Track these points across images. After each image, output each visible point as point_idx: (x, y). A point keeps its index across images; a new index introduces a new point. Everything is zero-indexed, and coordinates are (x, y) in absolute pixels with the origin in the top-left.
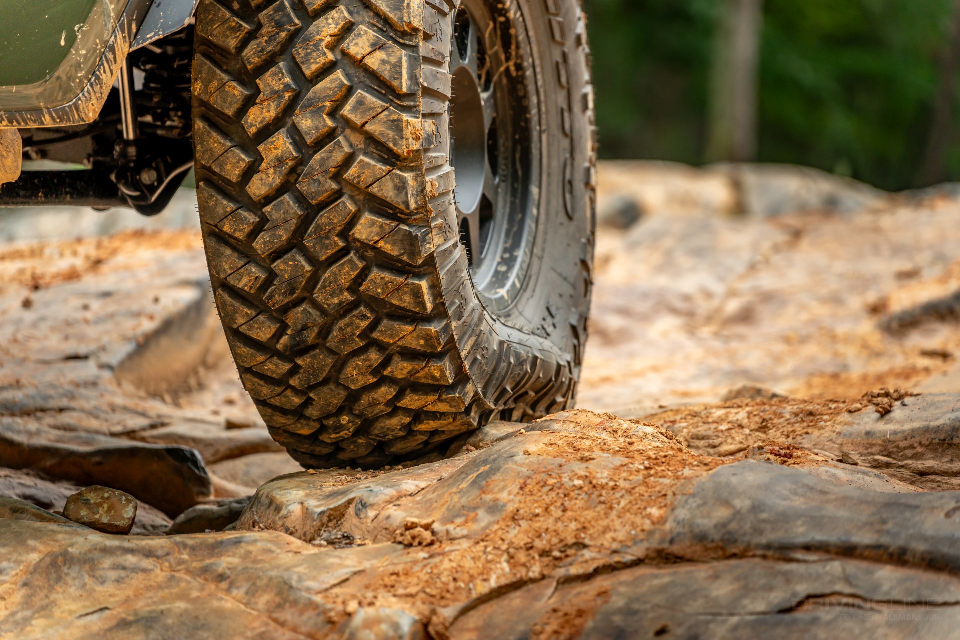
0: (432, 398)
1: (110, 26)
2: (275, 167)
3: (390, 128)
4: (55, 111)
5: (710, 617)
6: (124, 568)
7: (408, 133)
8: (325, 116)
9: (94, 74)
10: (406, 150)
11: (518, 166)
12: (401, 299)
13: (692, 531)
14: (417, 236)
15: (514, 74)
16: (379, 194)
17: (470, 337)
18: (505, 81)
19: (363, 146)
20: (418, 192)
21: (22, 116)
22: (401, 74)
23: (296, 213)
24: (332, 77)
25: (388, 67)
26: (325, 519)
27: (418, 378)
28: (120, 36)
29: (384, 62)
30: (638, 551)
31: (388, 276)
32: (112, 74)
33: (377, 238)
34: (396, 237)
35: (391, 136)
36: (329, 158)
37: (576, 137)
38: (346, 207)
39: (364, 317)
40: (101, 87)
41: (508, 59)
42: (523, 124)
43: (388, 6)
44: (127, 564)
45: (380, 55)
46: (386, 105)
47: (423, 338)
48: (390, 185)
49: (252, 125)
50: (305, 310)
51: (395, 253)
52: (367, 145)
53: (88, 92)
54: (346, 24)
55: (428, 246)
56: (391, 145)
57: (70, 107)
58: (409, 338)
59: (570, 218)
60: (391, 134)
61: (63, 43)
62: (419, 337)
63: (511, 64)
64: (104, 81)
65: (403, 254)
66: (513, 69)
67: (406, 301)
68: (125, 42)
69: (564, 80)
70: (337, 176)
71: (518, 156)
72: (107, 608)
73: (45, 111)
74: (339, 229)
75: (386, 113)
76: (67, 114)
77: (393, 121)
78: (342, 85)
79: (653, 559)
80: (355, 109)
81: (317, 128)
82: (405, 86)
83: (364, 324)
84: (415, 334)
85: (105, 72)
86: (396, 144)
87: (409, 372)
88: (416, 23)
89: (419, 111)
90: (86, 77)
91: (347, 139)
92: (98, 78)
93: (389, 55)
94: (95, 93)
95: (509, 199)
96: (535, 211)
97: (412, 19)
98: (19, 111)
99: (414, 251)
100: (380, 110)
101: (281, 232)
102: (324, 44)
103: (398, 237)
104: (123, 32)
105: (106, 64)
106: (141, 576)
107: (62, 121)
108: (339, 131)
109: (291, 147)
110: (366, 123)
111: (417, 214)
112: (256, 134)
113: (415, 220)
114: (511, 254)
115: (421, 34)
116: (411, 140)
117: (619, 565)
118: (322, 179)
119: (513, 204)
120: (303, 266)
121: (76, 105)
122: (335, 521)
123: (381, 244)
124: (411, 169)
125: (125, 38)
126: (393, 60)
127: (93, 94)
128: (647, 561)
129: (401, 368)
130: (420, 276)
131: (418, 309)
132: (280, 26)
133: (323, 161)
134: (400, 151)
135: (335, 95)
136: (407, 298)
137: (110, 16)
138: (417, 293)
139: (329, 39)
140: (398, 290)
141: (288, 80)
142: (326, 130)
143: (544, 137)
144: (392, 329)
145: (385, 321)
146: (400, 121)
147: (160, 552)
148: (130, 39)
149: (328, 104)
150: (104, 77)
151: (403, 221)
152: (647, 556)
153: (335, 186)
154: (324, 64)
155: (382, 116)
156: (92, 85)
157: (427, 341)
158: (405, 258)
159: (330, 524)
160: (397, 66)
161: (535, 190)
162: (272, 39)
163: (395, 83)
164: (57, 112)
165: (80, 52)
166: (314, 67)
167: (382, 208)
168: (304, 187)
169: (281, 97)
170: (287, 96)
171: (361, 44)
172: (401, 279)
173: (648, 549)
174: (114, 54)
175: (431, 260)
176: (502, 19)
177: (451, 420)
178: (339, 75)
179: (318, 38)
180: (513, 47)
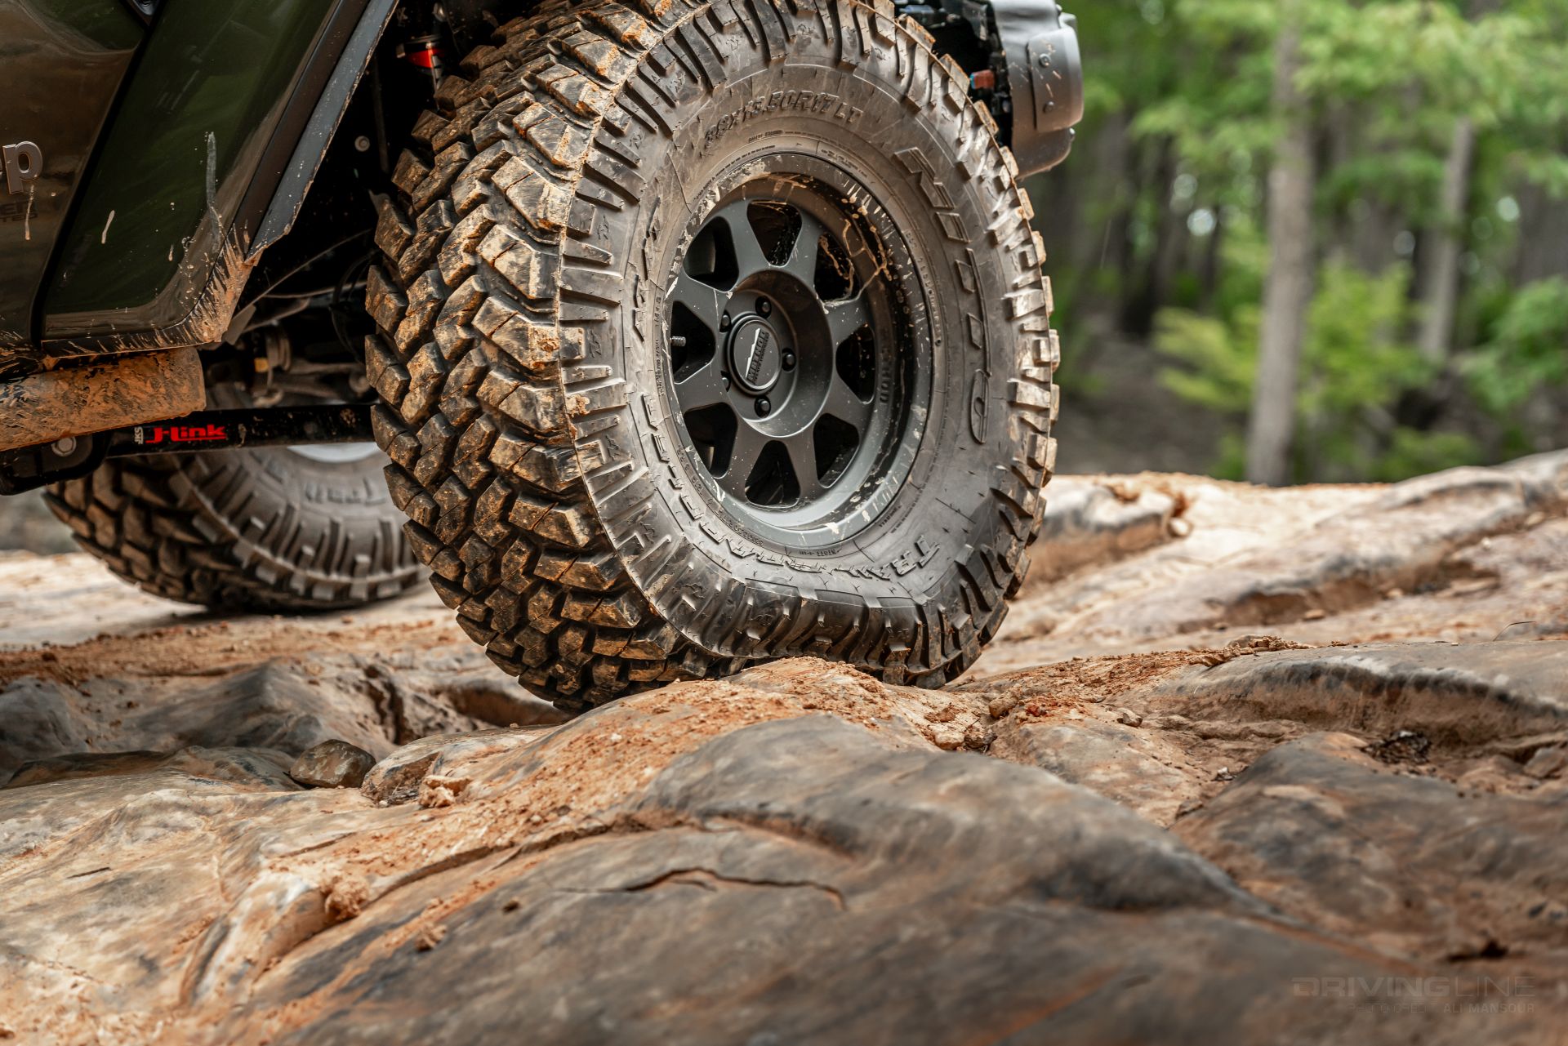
0: (621, 644)
1: (218, 238)
2: (420, 386)
3: (515, 338)
4: (166, 331)
5: (563, 893)
6: (165, 826)
7: (534, 342)
8: (458, 327)
9: (204, 290)
10: (532, 363)
11: (902, 382)
12: (547, 531)
13: (660, 795)
14: (551, 459)
15: (890, 278)
16: (508, 413)
17: (660, 574)
18: (882, 287)
19: (495, 360)
20: (555, 409)
21: (135, 337)
22: (528, 277)
23: (440, 437)
24: (466, 283)
25: (516, 270)
26: (399, 776)
27: (594, 621)
28: (229, 247)
29: (512, 264)
30: (607, 818)
31: (530, 505)
32: (225, 289)
33: (511, 463)
34: (529, 461)
35: (516, 346)
36: (462, 373)
37: (990, 349)
38: (480, 428)
39: (520, 552)
40: (213, 304)
41: (880, 262)
42: (906, 335)
43: (523, 202)
44: (171, 822)
45: (510, 256)
46: (513, 312)
47: (583, 575)
48: (517, 402)
49: (402, 341)
50: (470, 544)
51: (532, 479)
52: (500, 358)
53: (199, 310)
54: (484, 224)
55: (571, 470)
56: (516, 357)
57: (180, 326)
58: (568, 575)
59: (978, 442)
60: (516, 344)
61: (171, 259)
62: (578, 574)
63: (884, 266)
64: (217, 297)
65: (539, 480)
66: (887, 272)
67: (552, 533)
68: (237, 254)
69: (968, 283)
70: (472, 394)
71: (902, 371)
72: (107, 869)
73: (157, 331)
74: (477, 453)
75: (511, 321)
76: (179, 334)
77: (518, 330)
78: (474, 292)
79: (620, 826)
80: (483, 318)
81: (451, 341)
82: (533, 289)
83: (523, 560)
84: (572, 571)
85: (215, 288)
86: (521, 356)
87: (583, 614)
88: (555, 219)
89: (555, 318)
90: (196, 293)
91: (481, 353)
92: (208, 294)
93: (517, 256)
94: (207, 310)
95: (888, 420)
96: (917, 435)
97: (549, 215)
98: (133, 332)
99: (551, 478)
100: (505, 318)
101: (432, 458)
102: (462, 247)
103: (532, 460)
104: (233, 243)
105: (215, 279)
106: (179, 834)
107: (175, 342)
108: (476, 342)
109: (432, 364)
110: (493, 333)
111: (557, 434)
112: (405, 350)
113: (555, 440)
114: (873, 484)
115: (564, 231)
116: (538, 350)
117: (582, 833)
118: (458, 398)
119: (892, 425)
120: (456, 496)
121: (186, 324)
122: (413, 779)
123: (517, 469)
124: (547, 384)
125: (235, 249)
126: (521, 261)
127: (204, 313)
128: (614, 829)
129: (575, 610)
130: (567, 505)
131: (567, 542)
132: (430, 229)
133: (458, 376)
134: (525, 364)
135: (466, 303)
136: (554, 529)
137: (217, 227)
138: (563, 524)
139: (467, 241)
140: (542, 520)
141: (431, 289)
142: (459, 343)
143: (938, 351)
144: (549, 565)
145: (543, 558)
146: (525, 329)
147: (212, 810)
148: (243, 249)
149: (460, 313)
150: (215, 293)
151: (539, 443)
152: (614, 824)
153: (470, 405)
154: (461, 269)
155: (507, 324)
156: (202, 303)
157: (588, 578)
158: (542, 484)
159: (407, 782)
160: (525, 270)
161: (919, 411)
162: (423, 243)
163: (522, 288)
164: (168, 332)
165: (188, 268)
166: (452, 273)
167: (517, 429)
168: (445, 407)
169: (424, 308)
170: (430, 306)
171: (493, 246)
172: (543, 509)
173: (618, 815)
174: (225, 267)
175: (578, 486)
176: (855, 216)
177: (661, 669)
178: (472, 283)
179: (458, 241)
180: (881, 248)
